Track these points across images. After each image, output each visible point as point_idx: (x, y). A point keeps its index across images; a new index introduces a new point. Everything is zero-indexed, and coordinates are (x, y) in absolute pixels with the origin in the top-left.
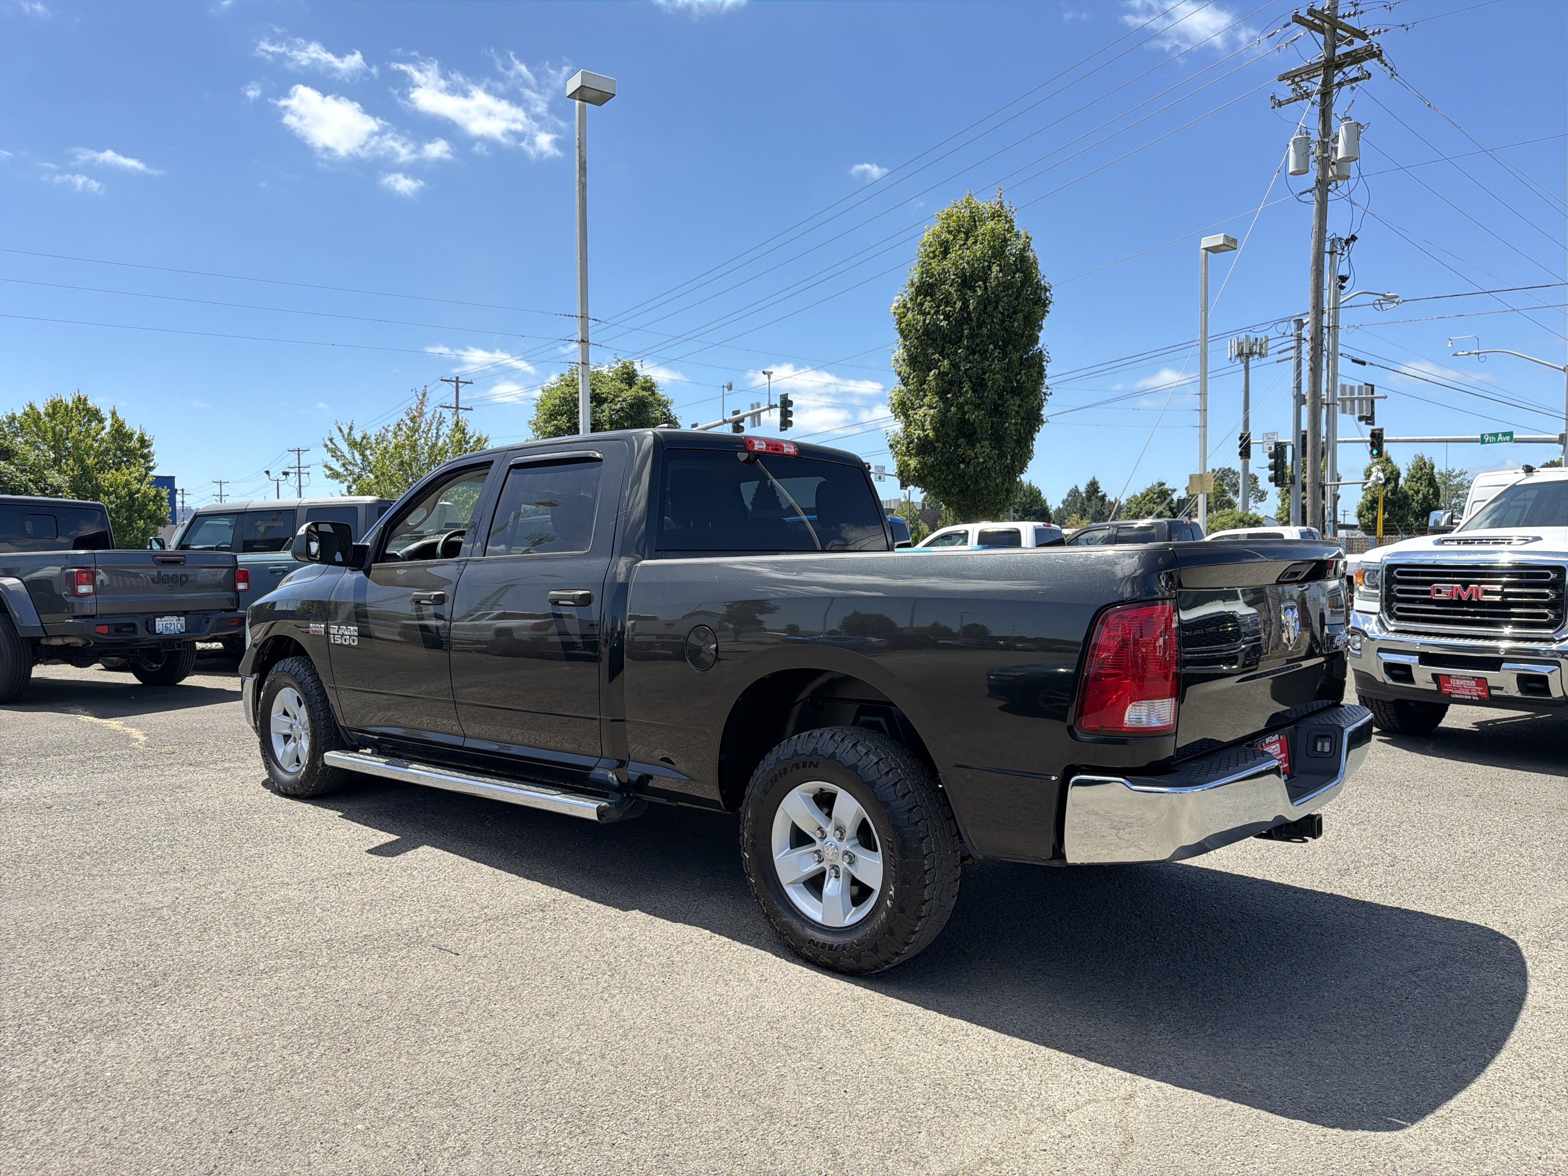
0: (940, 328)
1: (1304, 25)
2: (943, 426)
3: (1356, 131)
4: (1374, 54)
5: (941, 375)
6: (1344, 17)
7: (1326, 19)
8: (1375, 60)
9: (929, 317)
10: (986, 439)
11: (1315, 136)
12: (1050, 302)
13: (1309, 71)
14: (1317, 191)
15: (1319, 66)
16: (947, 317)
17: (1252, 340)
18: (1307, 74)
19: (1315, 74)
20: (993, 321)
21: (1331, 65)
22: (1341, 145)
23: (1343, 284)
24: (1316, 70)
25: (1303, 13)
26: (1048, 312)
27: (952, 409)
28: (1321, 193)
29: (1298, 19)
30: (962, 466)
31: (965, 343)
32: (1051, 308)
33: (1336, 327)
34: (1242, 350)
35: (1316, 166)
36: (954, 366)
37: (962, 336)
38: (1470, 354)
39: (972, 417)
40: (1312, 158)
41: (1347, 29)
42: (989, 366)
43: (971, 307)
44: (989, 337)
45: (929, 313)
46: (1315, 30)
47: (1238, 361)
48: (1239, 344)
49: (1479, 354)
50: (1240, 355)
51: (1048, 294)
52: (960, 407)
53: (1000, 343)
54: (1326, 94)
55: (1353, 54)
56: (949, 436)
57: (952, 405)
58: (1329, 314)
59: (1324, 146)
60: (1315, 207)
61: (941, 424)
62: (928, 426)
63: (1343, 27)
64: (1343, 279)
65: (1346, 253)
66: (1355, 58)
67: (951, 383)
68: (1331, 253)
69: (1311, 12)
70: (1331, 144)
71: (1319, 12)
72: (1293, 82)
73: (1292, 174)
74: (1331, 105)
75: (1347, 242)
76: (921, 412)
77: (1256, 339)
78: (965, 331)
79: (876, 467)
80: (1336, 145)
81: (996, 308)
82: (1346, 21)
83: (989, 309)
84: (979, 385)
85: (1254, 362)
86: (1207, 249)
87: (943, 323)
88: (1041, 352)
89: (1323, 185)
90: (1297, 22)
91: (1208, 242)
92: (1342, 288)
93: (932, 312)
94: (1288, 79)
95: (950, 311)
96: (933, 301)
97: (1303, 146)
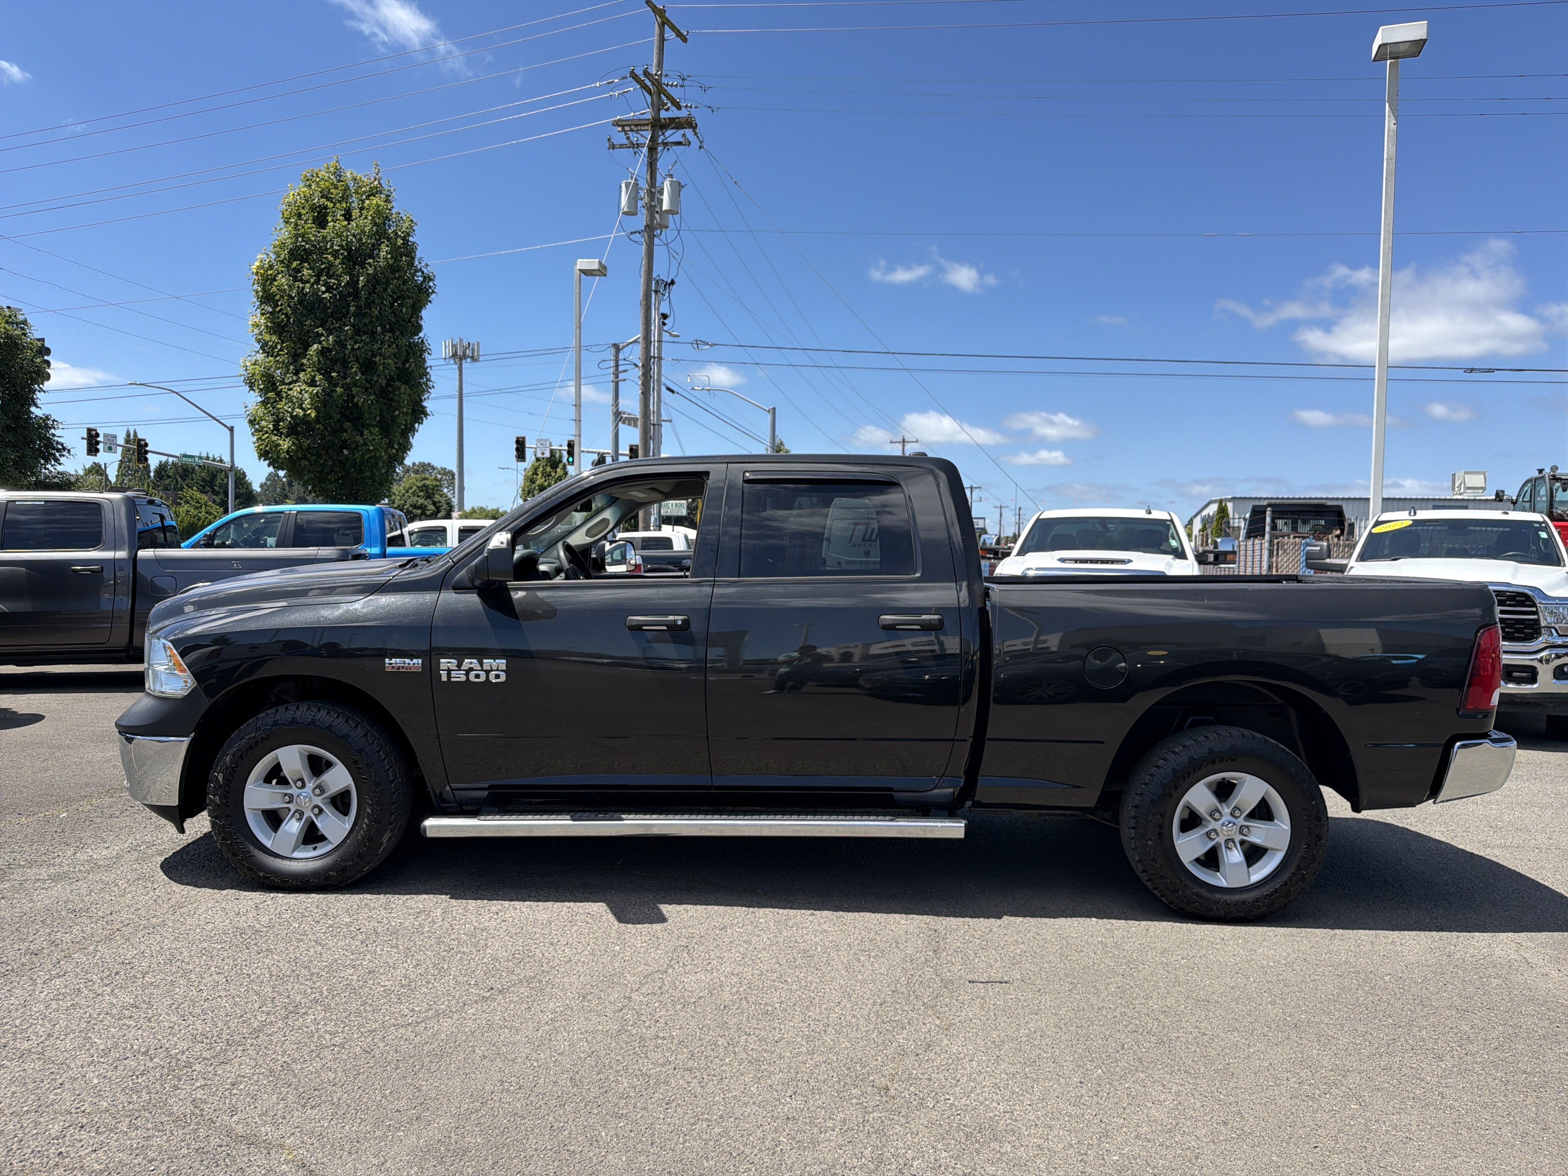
0: (321, 300)
1: (638, 82)
2: (325, 406)
3: (677, 187)
4: (690, 124)
5: (323, 352)
6: (667, 85)
7: (656, 84)
8: (691, 130)
9: (308, 285)
10: (375, 426)
11: (644, 185)
12: (433, 292)
13: (637, 125)
14: (646, 234)
15: (647, 122)
16: (329, 289)
17: (465, 344)
18: (636, 125)
19: (642, 128)
20: (382, 303)
21: (658, 125)
22: (666, 198)
23: (665, 321)
24: (647, 125)
25: (639, 72)
26: (430, 302)
27: (338, 389)
28: (649, 236)
29: (634, 75)
30: (346, 452)
31: (352, 320)
32: (433, 297)
33: (660, 358)
34: (456, 352)
35: (644, 211)
36: (340, 343)
37: (348, 312)
38: (703, 389)
39: (360, 400)
40: (640, 203)
41: (669, 97)
42: (379, 349)
43: (361, 284)
44: (378, 318)
45: (308, 282)
46: (646, 91)
47: (452, 362)
48: (453, 345)
49: (709, 390)
50: (455, 355)
51: (431, 284)
52: (347, 388)
53: (388, 327)
54: (652, 150)
55: (677, 120)
56: (331, 418)
57: (336, 385)
58: (654, 345)
59: (651, 194)
60: (644, 247)
61: (323, 403)
62: (307, 404)
63: (666, 93)
64: (665, 316)
65: (667, 294)
66: (677, 124)
67: (334, 361)
68: (656, 292)
69: (646, 73)
70: (657, 195)
71: (652, 75)
72: (623, 130)
73: (624, 213)
74: (656, 160)
75: (670, 285)
76: (296, 388)
77: (469, 344)
78: (352, 308)
79: (105, 435)
80: (662, 197)
81: (385, 290)
82: (669, 89)
83: (379, 289)
84: (368, 367)
85: (467, 364)
86: (580, 270)
87: (326, 295)
88: (422, 341)
89: (651, 230)
90: (633, 78)
91: (583, 264)
92: (664, 324)
93: (312, 280)
94: (619, 126)
95: (334, 284)
96: (311, 268)
97: (635, 189)
